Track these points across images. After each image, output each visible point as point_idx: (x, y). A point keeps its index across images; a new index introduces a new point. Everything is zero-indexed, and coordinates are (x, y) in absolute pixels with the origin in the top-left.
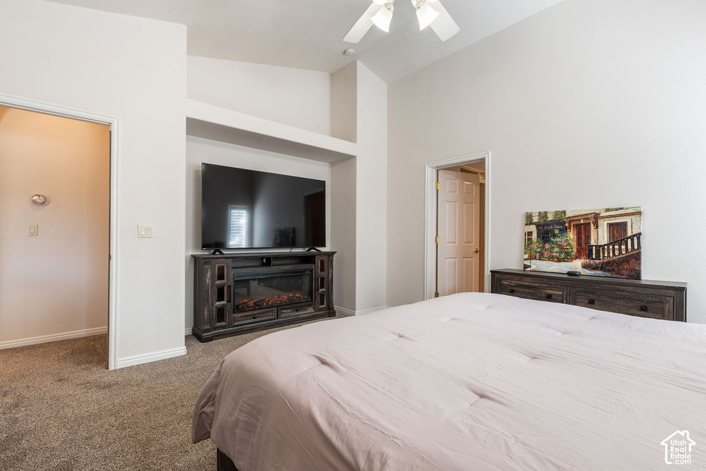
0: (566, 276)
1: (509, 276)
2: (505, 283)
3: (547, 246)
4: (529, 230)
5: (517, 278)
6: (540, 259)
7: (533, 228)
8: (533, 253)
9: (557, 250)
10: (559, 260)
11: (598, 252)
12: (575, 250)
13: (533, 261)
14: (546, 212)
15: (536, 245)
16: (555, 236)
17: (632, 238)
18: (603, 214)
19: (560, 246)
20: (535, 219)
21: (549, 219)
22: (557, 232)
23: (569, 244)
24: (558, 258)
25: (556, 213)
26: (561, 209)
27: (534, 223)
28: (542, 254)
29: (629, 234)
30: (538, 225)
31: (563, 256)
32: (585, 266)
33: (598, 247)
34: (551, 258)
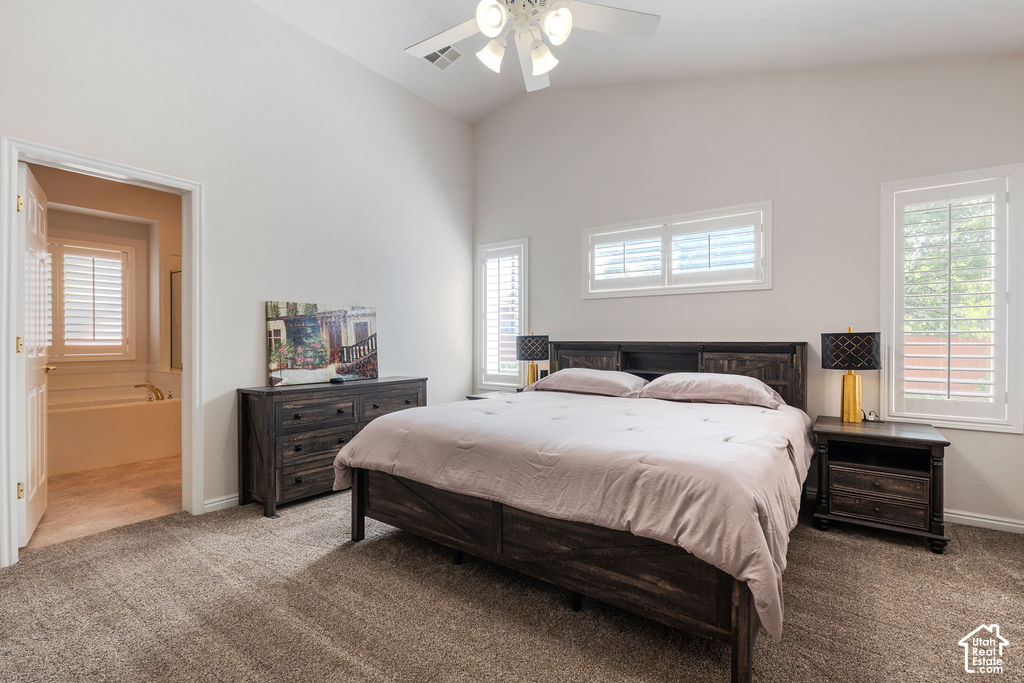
0: (329, 385)
1: (294, 396)
2: (288, 407)
3: (300, 349)
4: (276, 328)
5: (304, 396)
6: (293, 368)
7: (280, 325)
8: (283, 360)
9: (311, 354)
10: (314, 367)
11: (348, 353)
12: (329, 353)
13: (285, 372)
14: (295, 304)
15: (286, 350)
16: (308, 336)
17: (371, 338)
18: (349, 313)
19: (314, 349)
20: (283, 313)
21: (299, 314)
22: (309, 330)
23: (322, 347)
24: (312, 364)
25: (308, 307)
26: (313, 302)
27: (281, 318)
28: (294, 361)
29: (369, 335)
30: (287, 321)
31: (317, 361)
32: (339, 371)
33: (348, 348)
34: (305, 366)
